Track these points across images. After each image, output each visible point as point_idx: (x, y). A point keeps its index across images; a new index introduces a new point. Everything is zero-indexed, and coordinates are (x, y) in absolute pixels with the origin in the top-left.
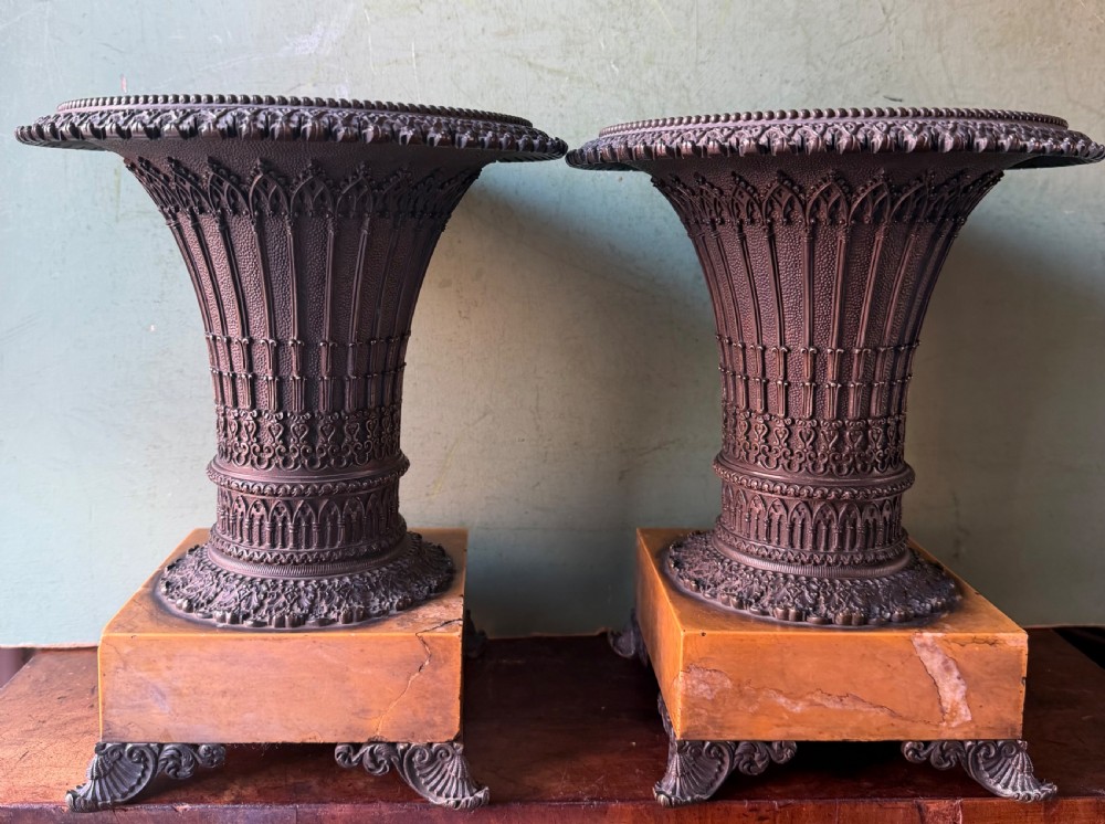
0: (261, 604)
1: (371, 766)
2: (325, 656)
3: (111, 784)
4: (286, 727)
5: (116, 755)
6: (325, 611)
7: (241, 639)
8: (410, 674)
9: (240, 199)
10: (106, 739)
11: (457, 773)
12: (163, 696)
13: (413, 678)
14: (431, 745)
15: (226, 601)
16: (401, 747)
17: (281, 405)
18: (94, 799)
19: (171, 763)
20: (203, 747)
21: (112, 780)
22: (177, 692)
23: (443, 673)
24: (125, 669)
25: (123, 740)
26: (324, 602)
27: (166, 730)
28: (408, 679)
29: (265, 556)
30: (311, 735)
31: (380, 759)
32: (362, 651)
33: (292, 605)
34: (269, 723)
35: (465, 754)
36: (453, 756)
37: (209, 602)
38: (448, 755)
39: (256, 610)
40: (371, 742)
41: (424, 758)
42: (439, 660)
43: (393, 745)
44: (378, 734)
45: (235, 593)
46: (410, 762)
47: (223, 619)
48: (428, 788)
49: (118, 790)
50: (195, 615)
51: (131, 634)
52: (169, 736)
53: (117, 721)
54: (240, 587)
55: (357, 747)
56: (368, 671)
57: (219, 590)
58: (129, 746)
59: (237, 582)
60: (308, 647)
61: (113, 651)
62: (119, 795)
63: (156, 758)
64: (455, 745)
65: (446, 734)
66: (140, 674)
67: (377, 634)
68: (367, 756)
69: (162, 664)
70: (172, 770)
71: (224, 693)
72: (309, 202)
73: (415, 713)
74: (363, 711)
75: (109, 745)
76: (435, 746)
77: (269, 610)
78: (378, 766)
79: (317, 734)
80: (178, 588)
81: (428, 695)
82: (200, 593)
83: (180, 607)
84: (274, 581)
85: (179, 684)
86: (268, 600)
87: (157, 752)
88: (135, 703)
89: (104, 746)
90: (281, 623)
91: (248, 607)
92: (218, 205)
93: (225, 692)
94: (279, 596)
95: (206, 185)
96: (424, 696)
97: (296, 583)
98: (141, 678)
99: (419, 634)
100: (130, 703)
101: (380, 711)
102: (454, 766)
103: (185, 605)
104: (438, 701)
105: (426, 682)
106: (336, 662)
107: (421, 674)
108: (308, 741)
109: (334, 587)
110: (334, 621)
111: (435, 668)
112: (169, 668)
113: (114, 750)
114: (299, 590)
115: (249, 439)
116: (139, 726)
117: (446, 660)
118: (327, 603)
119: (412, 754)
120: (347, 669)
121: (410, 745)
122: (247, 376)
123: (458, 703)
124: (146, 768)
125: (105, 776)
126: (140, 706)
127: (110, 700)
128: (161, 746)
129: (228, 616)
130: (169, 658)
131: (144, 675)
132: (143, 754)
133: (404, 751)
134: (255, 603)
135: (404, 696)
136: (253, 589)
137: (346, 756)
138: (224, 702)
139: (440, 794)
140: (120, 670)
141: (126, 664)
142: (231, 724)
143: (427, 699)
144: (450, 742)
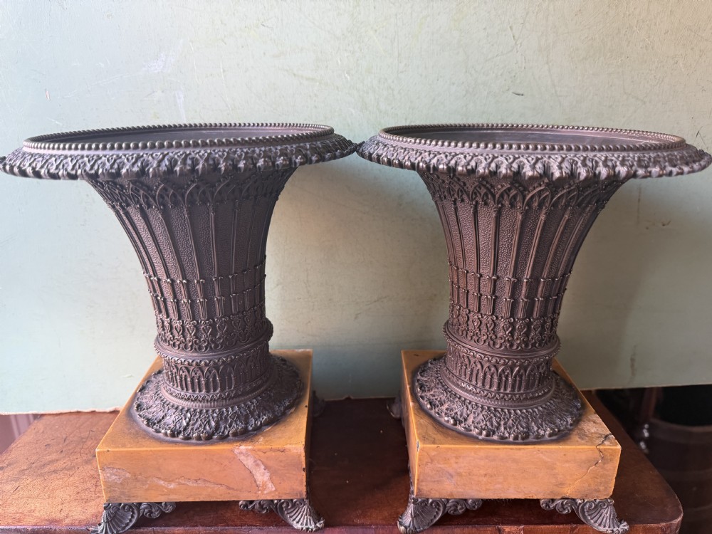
1: (561, 509)
2: (544, 457)
4: (517, 491)
5: (424, 505)
6: (536, 428)
7: (498, 449)
9: (520, 200)
10: (418, 496)
11: (610, 515)
12: (452, 476)
13: (591, 468)
14: (596, 500)
15: (477, 420)
16: (579, 501)
17: (512, 314)
19: (452, 508)
20: (471, 501)
22: (459, 474)
23: (609, 466)
24: (431, 463)
25: (427, 497)
26: (533, 423)
27: (451, 493)
28: (589, 468)
29: (495, 396)
30: (531, 495)
31: (565, 507)
32: (565, 455)
33: (517, 426)
34: (508, 489)
35: (614, 505)
36: (608, 506)
37: (466, 420)
38: (605, 505)
39: (498, 428)
40: (562, 498)
41: (591, 507)
42: (607, 460)
43: (574, 500)
44: (567, 494)
45: (481, 416)
46: (583, 508)
47: (480, 433)
48: (593, 521)
50: (460, 428)
51: (436, 446)
52: (453, 495)
53: (425, 488)
54: (484, 413)
55: (553, 500)
56: (567, 465)
57: (469, 412)
58: (430, 501)
59: (480, 409)
60: (535, 453)
61: (426, 454)
63: (445, 506)
64: (609, 501)
65: (605, 495)
66: (439, 466)
67: (574, 447)
68: (559, 505)
69: (453, 461)
70: (453, 511)
72: (563, 201)
73: (589, 485)
74: (561, 484)
75: (420, 500)
76: (598, 501)
77: (505, 428)
78: (564, 509)
80: (438, 406)
82: (456, 413)
83: (448, 421)
84: (502, 410)
85: (461, 471)
86: (502, 423)
87: (445, 503)
88: (436, 480)
89: (417, 500)
90: (516, 438)
91: (492, 426)
92: (500, 203)
93: (486, 475)
94: (508, 419)
95: (497, 192)
97: (515, 411)
99: (598, 447)
100: (433, 480)
101: (570, 484)
102: (608, 512)
103: (452, 421)
104: (603, 480)
105: (598, 471)
106: (549, 460)
107: (596, 466)
108: (529, 498)
109: (537, 415)
110: (543, 436)
111: (604, 464)
112: (456, 463)
113: (422, 502)
114: (519, 417)
115: (488, 331)
116: (436, 491)
117: (611, 460)
118: (535, 424)
119: (585, 505)
120: (555, 464)
121: (584, 500)
123: (614, 480)
124: (439, 510)
125: (418, 515)
126: (438, 481)
128: (448, 500)
129: (484, 432)
130: (457, 458)
131: (442, 466)
132: (438, 504)
133: (580, 504)
134: (495, 423)
135: (585, 477)
136: (492, 415)
137: (547, 505)
138: (485, 479)
139: (600, 525)
140: (429, 464)
141: (432, 461)
142: (487, 490)
143: (597, 478)
144: (606, 499)
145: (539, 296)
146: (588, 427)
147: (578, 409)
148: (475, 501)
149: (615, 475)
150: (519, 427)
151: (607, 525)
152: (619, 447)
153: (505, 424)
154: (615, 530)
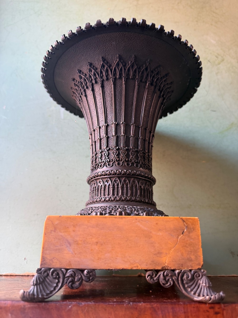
1: (164, 282)
2: (141, 226)
3: (42, 288)
4: (124, 261)
5: (46, 274)
7: (106, 218)
8: (179, 235)
9: (110, 72)
10: (42, 266)
11: (205, 284)
12: (70, 244)
13: (180, 237)
14: (191, 270)
16: (177, 272)
17: (117, 144)
18: (33, 294)
19: (70, 279)
21: (43, 287)
22: (77, 243)
23: (193, 235)
24: (55, 231)
25: (50, 267)
27: (70, 262)
28: (178, 238)
30: (135, 265)
31: (167, 278)
32: (157, 224)
34: (116, 259)
36: (202, 276)
41: (189, 277)
42: (191, 229)
43: (174, 270)
44: (166, 265)
46: (182, 280)
48: (193, 293)
49: (45, 292)
52: (71, 265)
53: (48, 257)
56: (160, 233)
57: (92, 211)
58: (52, 269)
60: (134, 221)
61: (51, 223)
62: (45, 294)
63: (64, 276)
64: (202, 270)
65: (197, 265)
67: (163, 217)
68: (162, 276)
69: (71, 229)
70: (70, 284)
72: (131, 73)
73: (182, 254)
74: (159, 253)
75: (43, 269)
76: (192, 271)
78: (167, 282)
79: (139, 265)
81: (187, 245)
85: (78, 239)
87: (65, 273)
88: (57, 248)
89: (41, 269)
92: (101, 77)
93: (97, 243)
95: (99, 70)
96: (186, 246)
98: (61, 236)
99: (180, 217)
100: (55, 249)
101: (166, 253)
102: (203, 282)
104: (192, 248)
105: (186, 239)
107: (183, 235)
108: (134, 268)
111: (189, 233)
112: (74, 231)
113: (45, 271)
115: (105, 158)
116: (58, 260)
117: (194, 229)
119: (183, 276)
120: (151, 232)
121: (181, 270)
123: (201, 249)
124: (59, 282)
125: (39, 284)
126: (59, 249)
127: (46, 246)
128: (67, 270)
130: (74, 226)
131: (63, 234)
132: (58, 274)
133: (179, 273)
135: (177, 246)
138: (97, 248)
139: (199, 295)
140: (53, 232)
141: (55, 229)
142: (99, 259)
143: (187, 247)
144: (200, 269)
148: (89, 271)
151: (205, 294)
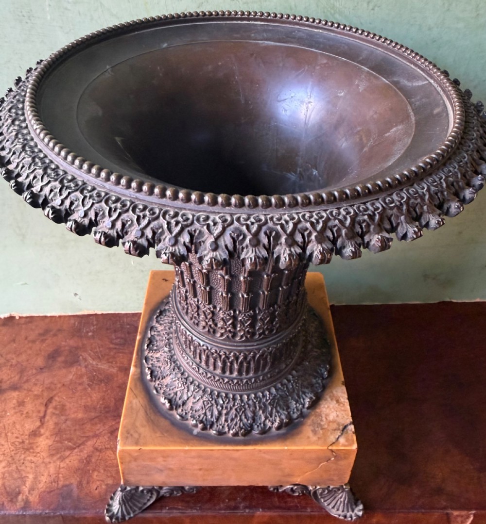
0: (220, 413)
2: (266, 456)
4: (239, 481)
5: (133, 492)
6: (263, 419)
8: (321, 462)
10: (126, 485)
11: (344, 501)
13: (322, 464)
14: (329, 487)
19: (168, 494)
20: (187, 487)
21: (132, 503)
23: (343, 462)
25: (137, 486)
26: (261, 412)
32: (291, 454)
33: (240, 416)
36: (342, 492)
37: (184, 404)
38: (339, 490)
39: (218, 419)
40: (292, 485)
42: (341, 458)
43: (306, 486)
44: (297, 483)
45: (201, 402)
46: (315, 493)
47: (196, 425)
48: (326, 503)
49: (137, 507)
50: (176, 415)
53: (132, 479)
56: (294, 462)
59: (201, 392)
60: (256, 453)
61: (126, 455)
63: (158, 492)
64: (344, 487)
65: (339, 483)
66: (145, 463)
67: (301, 448)
71: (200, 469)
73: (321, 476)
74: (288, 475)
75: (128, 488)
76: (332, 487)
77: (226, 420)
78: (294, 493)
80: (159, 379)
82: (175, 394)
83: (164, 405)
84: (227, 395)
85: (172, 466)
86: (224, 412)
87: (158, 489)
89: (126, 488)
90: (236, 434)
91: (212, 416)
94: (231, 408)
97: (241, 396)
99: (330, 448)
101: (299, 475)
102: (342, 497)
103: (168, 404)
104: (337, 472)
105: (331, 466)
106: (274, 458)
107: (328, 463)
109: (267, 400)
110: (270, 429)
111: (338, 461)
112: (165, 461)
114: (245, 405)
117: (345, 458)
118: (263, 413)
119: (317, 490)
120: (281, 461)
121: (316, 487)
122: (205, 289)
123: (350, 473)
124: (152, 495)
125: (127, 503)
126: (146, 474)
129: (200, 426)
131: (148, 463)
132: (150, 491)
133: (312, 490)
134: (216, 413)
135: (315, 470)
136: (213, 402)
137: (275, 489)
138: (201, 473)
139: (333, 508)
140: (133, 462)
141: (136, 460)
142: (204, 480)
143: (330, 471)
144: (341, 486)
145: (264, 289)
146: (328, 411)
147: (323, 379)
148: (192, 488)
149: (351, 469)
150: (243, 417)
152: (355, 446)
153: (227, 414)
154: (348, 515)
